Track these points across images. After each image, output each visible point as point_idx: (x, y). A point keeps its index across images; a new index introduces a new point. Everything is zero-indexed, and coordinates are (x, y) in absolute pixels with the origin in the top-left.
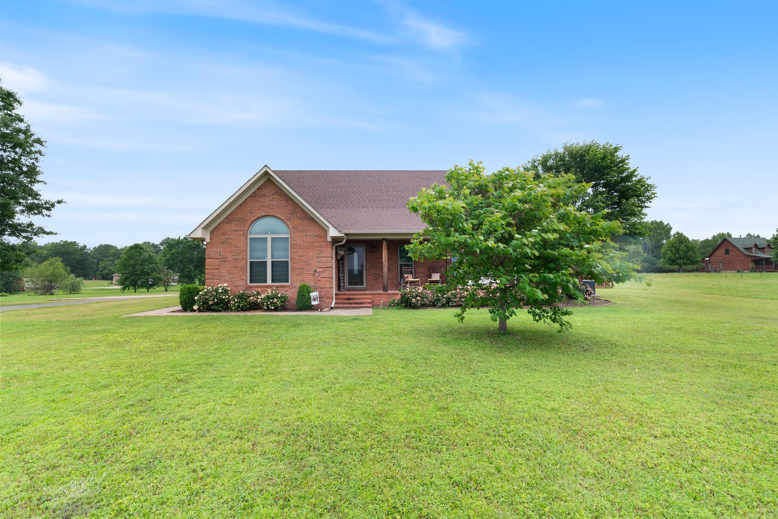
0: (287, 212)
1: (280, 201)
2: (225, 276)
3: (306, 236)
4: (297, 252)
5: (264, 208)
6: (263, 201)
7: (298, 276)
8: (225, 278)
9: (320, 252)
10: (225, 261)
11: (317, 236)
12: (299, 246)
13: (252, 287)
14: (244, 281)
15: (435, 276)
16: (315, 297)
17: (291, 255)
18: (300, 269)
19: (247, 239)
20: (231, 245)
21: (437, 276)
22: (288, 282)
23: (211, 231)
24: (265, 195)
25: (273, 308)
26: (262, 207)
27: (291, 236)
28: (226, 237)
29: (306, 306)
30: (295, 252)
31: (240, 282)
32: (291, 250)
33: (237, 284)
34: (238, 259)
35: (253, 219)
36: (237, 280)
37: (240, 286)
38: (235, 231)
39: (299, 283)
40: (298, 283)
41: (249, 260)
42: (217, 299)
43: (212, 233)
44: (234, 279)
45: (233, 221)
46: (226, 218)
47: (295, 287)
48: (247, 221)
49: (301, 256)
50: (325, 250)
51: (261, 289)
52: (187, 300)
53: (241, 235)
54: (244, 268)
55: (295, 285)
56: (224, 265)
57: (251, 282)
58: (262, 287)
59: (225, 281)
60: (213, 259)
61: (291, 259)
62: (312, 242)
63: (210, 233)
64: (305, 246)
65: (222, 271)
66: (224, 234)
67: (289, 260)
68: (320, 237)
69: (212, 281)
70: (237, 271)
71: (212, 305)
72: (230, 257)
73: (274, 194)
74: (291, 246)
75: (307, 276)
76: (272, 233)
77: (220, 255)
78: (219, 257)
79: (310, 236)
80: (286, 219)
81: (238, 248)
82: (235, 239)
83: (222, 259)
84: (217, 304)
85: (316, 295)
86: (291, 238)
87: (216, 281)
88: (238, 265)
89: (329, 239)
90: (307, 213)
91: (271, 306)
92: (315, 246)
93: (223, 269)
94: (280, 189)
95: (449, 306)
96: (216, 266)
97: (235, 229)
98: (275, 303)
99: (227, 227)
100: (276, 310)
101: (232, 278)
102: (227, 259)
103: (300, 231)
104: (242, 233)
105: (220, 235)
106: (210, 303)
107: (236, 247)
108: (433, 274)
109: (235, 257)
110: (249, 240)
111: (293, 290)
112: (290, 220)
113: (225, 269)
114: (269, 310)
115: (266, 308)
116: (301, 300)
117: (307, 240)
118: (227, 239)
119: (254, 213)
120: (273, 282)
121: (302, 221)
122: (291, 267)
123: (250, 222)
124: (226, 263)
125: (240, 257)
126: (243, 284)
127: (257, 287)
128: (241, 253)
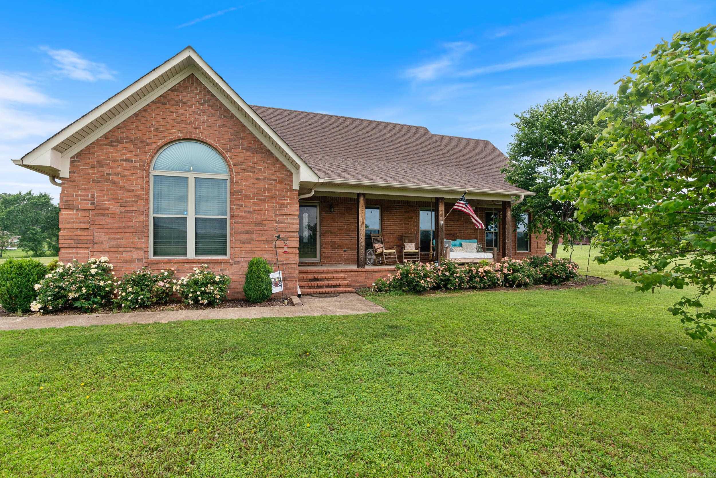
0: (226, 137)
1: (213, 116)
2: (102, 243)
3: (258, 179)
4: (242, 205)
5: (183, 126)
6: (181, 112)
7: (243, 245)
8: (104, 246)
9: (281, 206)
10: (103, 215)
11: (275, 180)
12: (246, 195)
13: (158, 263)
14: (142, 252)
15: (410, 247)
16: (277, 280)
17: (231, 208)
18: (247, 232)
19: (148, 176)
20: (117, 186)
21: (412, 246)
22: (225, 254)
23: (73, 157)
24: (184, 103)
25: (206, 302)
26: (178, 122)
27: (231, 178)
28: (106, 170)
29: (264, 295)
30: (237, 205)
31: (135, 253)
32: (231, 202)
33: (128, 257)
34: (131, 213)
35: (161, 142)
36: (127, 249)
37: (134, 261)
38: (125, 161)
39: (246, 256)
40: (242, 256)
41: (152, 215)
42: (87, 287)
43: (74, 160)
44: (121, 249)
45: (120, 142)
46: (106, 136)
47: (238, 263)
48: (149, 144)
49: (249, 212)
50: (288, 203)
51: (176, 266)
52: (15, 291)
53: (135, 168)
54: (142, 229)
55: (239, 260)
56: (102, 223)
57: (155, 254)
58: (177, 262)
59: (104, 252)
60: (77, 209)
61: (232, 215)
62: (268, 190)
63: (71, 161)
64: (255, 196)
65: (96, 234)
66: (100, 165)
67: (228, 217)
68: (281, 182)
69: (74, 250)
70: (127, 234)
71: (75, 299)
72: (114, 208)
73: (202, 104)
74: (232, 195)
75: (258, 245)
76: (195, 170)
77: (93, 204)
78: (90, 207)
79: (263, 179)
80: (224, 149)
81: (130, 193)
82: (125, 176)
83: (95, 212)
84: (87, 297)
85: (278, 276)
86: (232, 181)
87: (82, 251)
88: (131, 224)
89: (296, 187)
90: (259, 141)
91: (203, 299)
92: (272, 197)
93: (100, 230)
94: (213, 95)
95: (461, 288)
96: (84, 223)
97: (124, 157)
98: (209, 293)
99: (107, 152)
100: (211, 304)
101: (118, 246)
102: (106, 212)
103: (247, 171)
104: (138, 165)
105: (93, 166)
106: (71, 295)
107: (126, 190)
108: (406, 244)
109: (123, 209)
110: (152, 178)
111: (235, 268)
112: (230, 150)
113: (102, 230)
114: (197, 304)
115: (191, 302)
116: (255, 285)
117: (260, 186)
118: (107, 174)
119: (163, 132)
120: (197, 253)
121: (251, 154)
122: (232, 229)
123: (154, 147)
124: (106, 219)
125: (134, 209)
126: (140, 257)
127: (169, 262)
128: (136, 202)
